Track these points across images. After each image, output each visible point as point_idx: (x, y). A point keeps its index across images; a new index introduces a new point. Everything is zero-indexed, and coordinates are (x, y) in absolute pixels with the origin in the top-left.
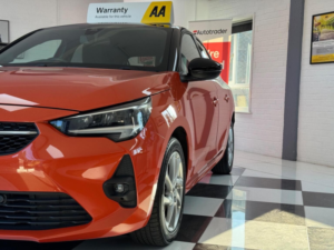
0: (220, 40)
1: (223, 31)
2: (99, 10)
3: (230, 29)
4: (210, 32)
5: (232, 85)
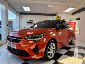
0: (74, 21)
1: (74, 20)
2: (49, 18)
3: (76, 20)
4: (72, 20)
5: (76, 29)
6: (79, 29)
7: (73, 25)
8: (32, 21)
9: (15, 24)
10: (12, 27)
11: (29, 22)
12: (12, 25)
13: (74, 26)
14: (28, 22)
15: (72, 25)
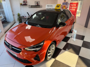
2: (48, 6)
5: (78, 11)
6: (80, 11)
7: (75, 6)
8: (26, 2)
9: (7, 7)
10: (4, 11)
11: (23, 3)
12: (3, 9)
13: (75, 8)
14: (21, 5)
15: (73, 6)
